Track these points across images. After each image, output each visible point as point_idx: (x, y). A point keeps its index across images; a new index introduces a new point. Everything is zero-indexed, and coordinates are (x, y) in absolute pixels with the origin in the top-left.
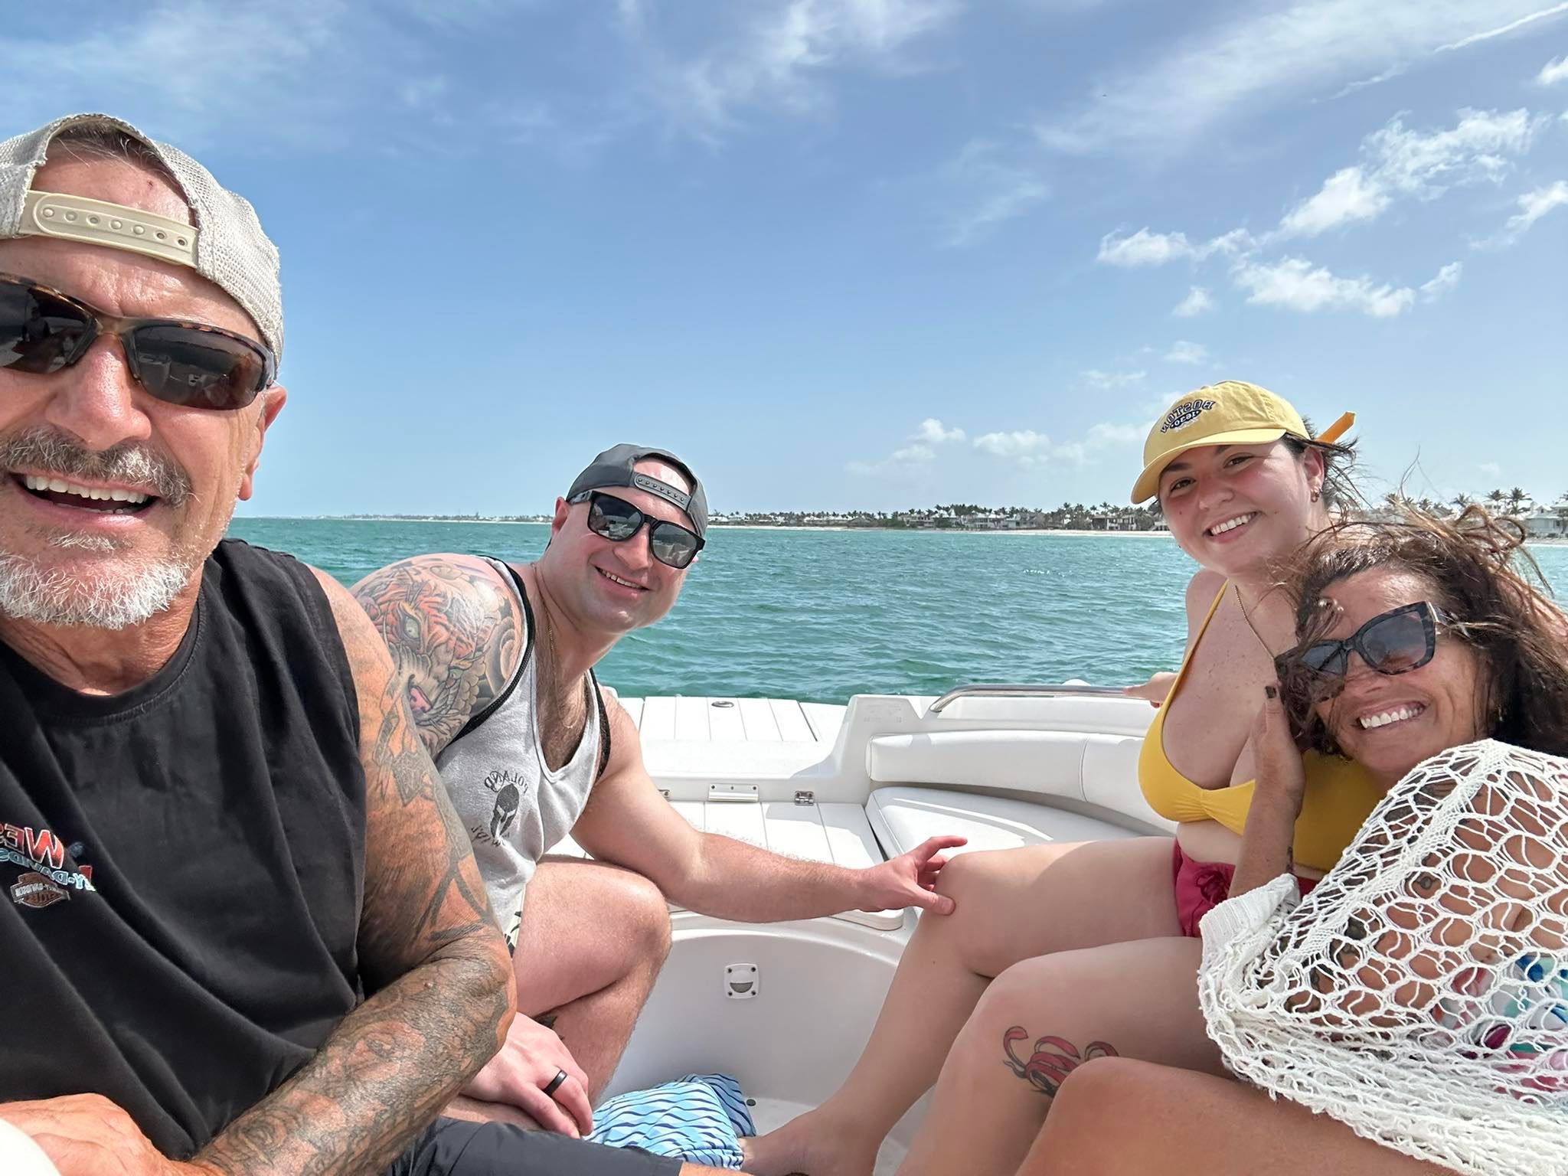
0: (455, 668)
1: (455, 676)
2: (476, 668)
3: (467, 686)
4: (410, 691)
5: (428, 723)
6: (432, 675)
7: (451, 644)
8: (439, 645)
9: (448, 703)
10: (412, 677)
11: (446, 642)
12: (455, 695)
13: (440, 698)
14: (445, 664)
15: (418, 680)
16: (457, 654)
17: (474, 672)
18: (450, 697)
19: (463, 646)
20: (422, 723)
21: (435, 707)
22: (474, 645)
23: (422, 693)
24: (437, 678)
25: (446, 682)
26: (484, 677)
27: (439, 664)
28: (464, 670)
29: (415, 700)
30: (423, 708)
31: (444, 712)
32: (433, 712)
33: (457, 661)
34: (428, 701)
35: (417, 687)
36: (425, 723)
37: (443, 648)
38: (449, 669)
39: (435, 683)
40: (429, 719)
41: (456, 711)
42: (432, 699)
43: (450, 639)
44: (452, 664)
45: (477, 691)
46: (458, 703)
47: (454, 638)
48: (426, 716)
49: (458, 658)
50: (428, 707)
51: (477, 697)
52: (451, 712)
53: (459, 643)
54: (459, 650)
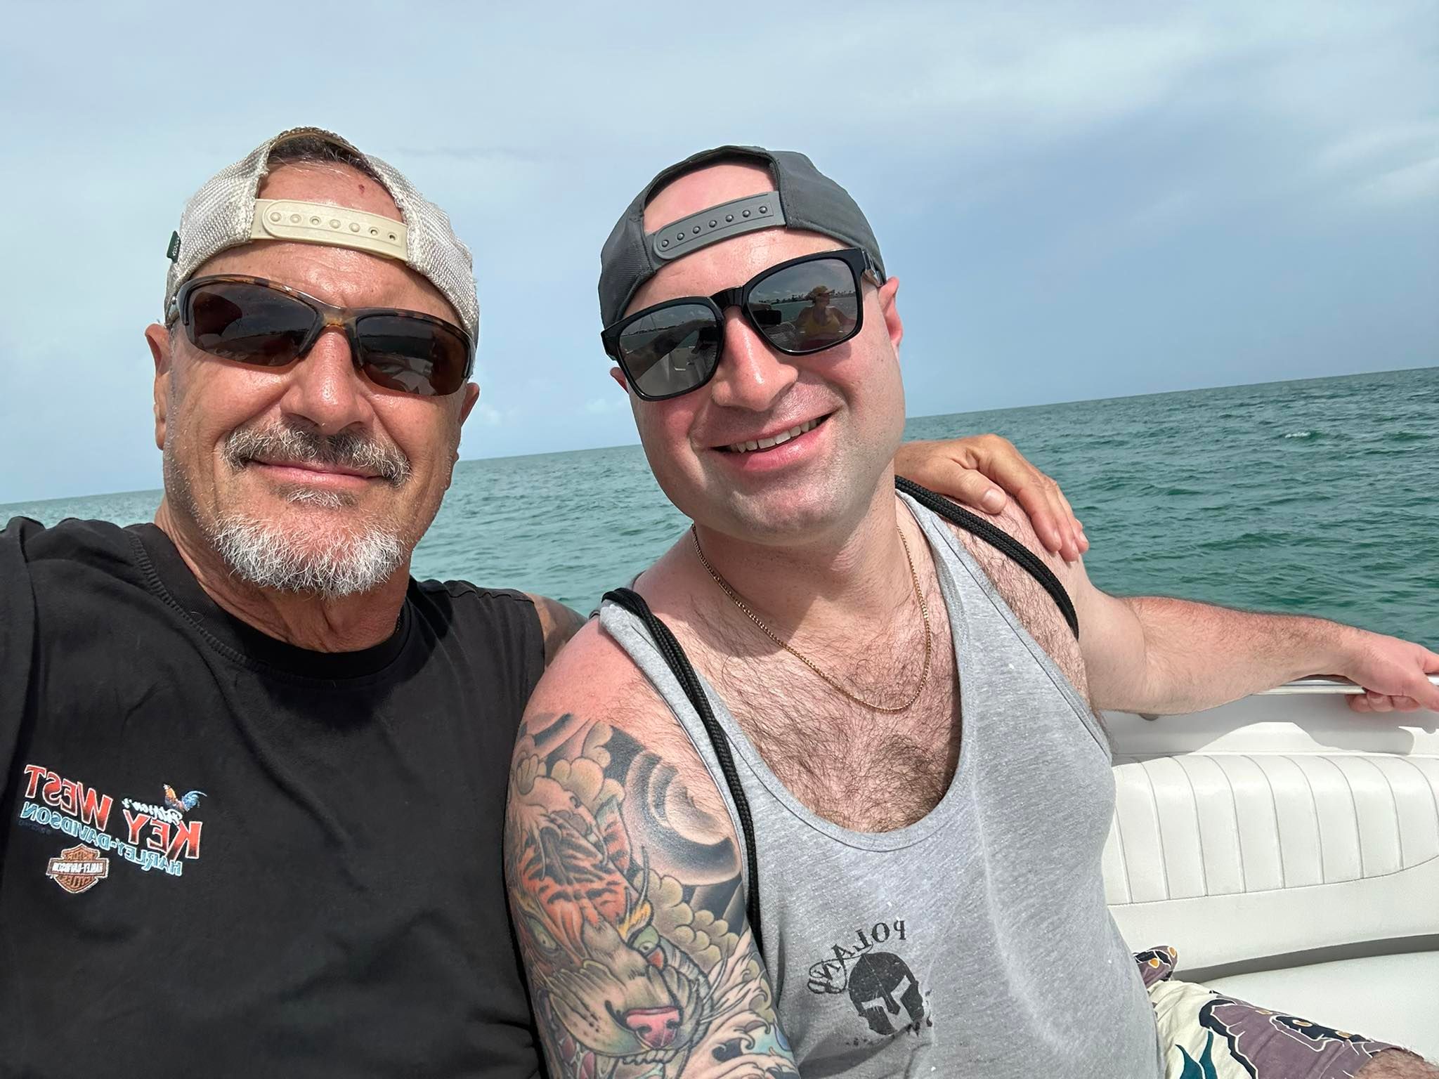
0: (635, 936)
1: (650, 946)
2: (661, 900)
3: (685, 933)
4: (628, 1027)
5: (702, 1028)
6: (624, 978)
7: (591, 912)
8: (582, 933)
9: (691, 977)
10: (608, 1005)
11: (585, 919)
12: (686, 957)
13: (674, 987)
14: (617, 948)
15: (618, 1003)
16: (613, 917)
17: (666, 907)
18: (684, 970)
19: (607, 896)
20: (696, 1038)
21: (684, 1002)
22: (618, 877)
23: (643, 1011)
24: (633, 974)
25: (650, 963)
26: (689, 891)
27: (611, 956)
28: (649, 924)
29: (648, 1029)
30: (671, 1024)
31: (703, 992)
32: (689, 1011)
33: (626, 925)
34: (664, 1009)
35: (629, 1012)
36: (700, 1032)
37: (590, 932)
38: (630, 945)
39: (641, 981)
40: (698, 1023)
41: (717, 968)
42: (665, 999)
43: (582, 909)
44: (625, 936)
45: (707, 915)
46: (705, 961)
47: (585, 902)
48: (687, 1027)
49: (622, 921)
50: (674, 1015)
51: (718, 916)
52: (712, 978)
53: (599, 900)
54: (609, 909)
